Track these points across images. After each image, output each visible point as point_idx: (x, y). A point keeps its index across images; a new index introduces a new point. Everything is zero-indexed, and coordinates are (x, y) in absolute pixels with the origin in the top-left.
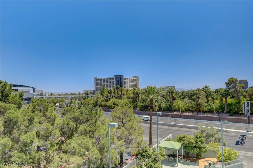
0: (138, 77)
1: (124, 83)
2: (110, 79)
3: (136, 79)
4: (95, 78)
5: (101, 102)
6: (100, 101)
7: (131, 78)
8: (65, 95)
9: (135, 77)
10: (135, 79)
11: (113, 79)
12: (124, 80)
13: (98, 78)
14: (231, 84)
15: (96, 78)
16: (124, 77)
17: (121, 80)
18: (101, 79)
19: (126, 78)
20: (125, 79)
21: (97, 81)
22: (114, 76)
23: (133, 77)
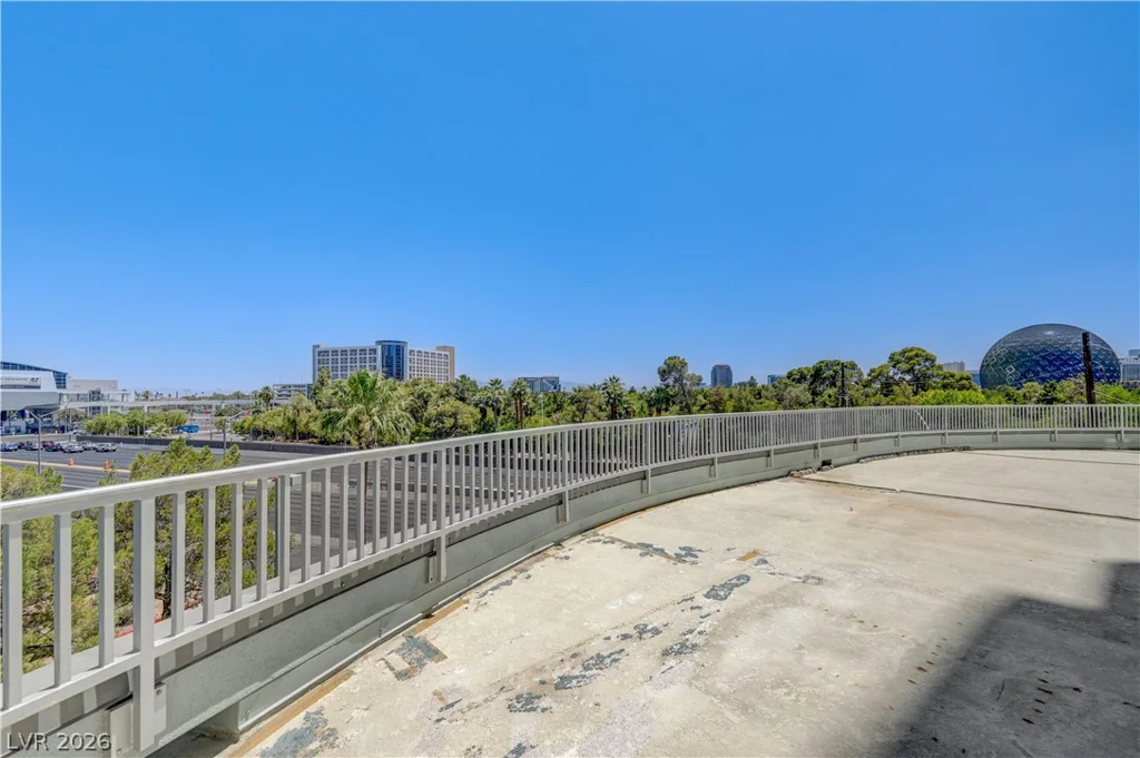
0: (452, 350)
1: (407, 365)
2: (363, 351)
3: (447, 353)
4: (315, 347)
5: (308, 422)
6: (305, 421)
7: (430, 351)
8: (211, 398)
9: (445, 348)
10: (443, 353)
11: (375, 351)
12: (407, 357)
13: (323, 347)
14: (670, 373)
15: (318, 346)
16: (409, 348)
17: (398, 354)
18: (335, 352)
19: (416, 349)
20: (411, 351)
21: (321, 355)
22: (378, 342)
23: (438, 348)
